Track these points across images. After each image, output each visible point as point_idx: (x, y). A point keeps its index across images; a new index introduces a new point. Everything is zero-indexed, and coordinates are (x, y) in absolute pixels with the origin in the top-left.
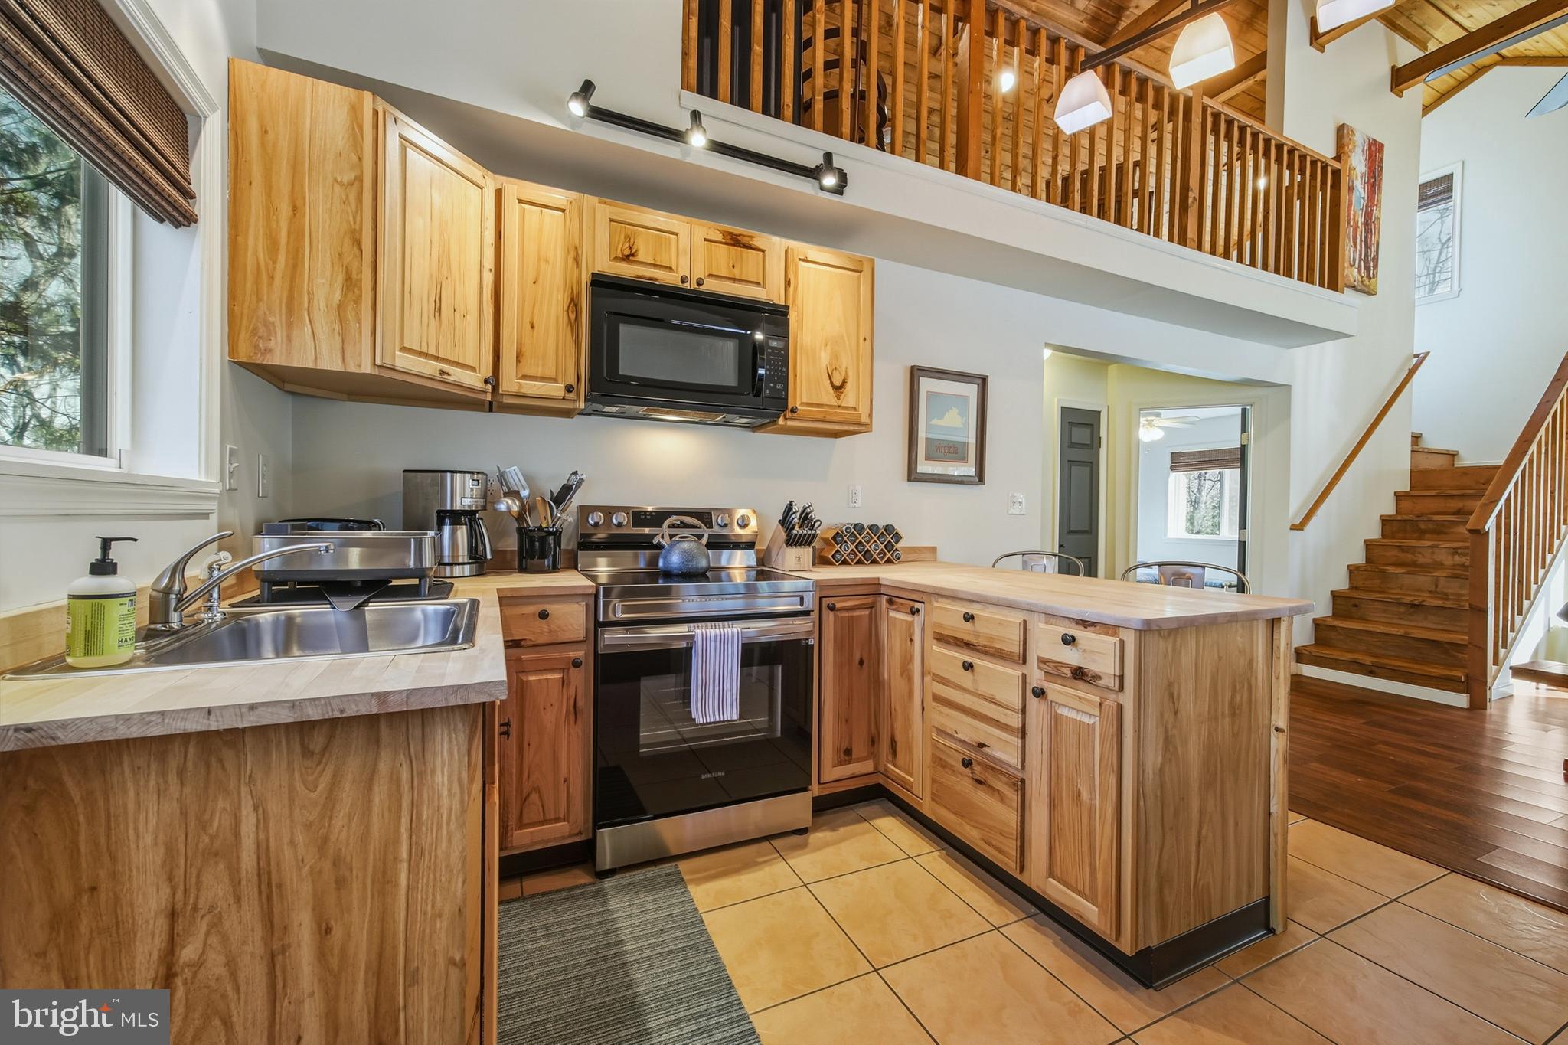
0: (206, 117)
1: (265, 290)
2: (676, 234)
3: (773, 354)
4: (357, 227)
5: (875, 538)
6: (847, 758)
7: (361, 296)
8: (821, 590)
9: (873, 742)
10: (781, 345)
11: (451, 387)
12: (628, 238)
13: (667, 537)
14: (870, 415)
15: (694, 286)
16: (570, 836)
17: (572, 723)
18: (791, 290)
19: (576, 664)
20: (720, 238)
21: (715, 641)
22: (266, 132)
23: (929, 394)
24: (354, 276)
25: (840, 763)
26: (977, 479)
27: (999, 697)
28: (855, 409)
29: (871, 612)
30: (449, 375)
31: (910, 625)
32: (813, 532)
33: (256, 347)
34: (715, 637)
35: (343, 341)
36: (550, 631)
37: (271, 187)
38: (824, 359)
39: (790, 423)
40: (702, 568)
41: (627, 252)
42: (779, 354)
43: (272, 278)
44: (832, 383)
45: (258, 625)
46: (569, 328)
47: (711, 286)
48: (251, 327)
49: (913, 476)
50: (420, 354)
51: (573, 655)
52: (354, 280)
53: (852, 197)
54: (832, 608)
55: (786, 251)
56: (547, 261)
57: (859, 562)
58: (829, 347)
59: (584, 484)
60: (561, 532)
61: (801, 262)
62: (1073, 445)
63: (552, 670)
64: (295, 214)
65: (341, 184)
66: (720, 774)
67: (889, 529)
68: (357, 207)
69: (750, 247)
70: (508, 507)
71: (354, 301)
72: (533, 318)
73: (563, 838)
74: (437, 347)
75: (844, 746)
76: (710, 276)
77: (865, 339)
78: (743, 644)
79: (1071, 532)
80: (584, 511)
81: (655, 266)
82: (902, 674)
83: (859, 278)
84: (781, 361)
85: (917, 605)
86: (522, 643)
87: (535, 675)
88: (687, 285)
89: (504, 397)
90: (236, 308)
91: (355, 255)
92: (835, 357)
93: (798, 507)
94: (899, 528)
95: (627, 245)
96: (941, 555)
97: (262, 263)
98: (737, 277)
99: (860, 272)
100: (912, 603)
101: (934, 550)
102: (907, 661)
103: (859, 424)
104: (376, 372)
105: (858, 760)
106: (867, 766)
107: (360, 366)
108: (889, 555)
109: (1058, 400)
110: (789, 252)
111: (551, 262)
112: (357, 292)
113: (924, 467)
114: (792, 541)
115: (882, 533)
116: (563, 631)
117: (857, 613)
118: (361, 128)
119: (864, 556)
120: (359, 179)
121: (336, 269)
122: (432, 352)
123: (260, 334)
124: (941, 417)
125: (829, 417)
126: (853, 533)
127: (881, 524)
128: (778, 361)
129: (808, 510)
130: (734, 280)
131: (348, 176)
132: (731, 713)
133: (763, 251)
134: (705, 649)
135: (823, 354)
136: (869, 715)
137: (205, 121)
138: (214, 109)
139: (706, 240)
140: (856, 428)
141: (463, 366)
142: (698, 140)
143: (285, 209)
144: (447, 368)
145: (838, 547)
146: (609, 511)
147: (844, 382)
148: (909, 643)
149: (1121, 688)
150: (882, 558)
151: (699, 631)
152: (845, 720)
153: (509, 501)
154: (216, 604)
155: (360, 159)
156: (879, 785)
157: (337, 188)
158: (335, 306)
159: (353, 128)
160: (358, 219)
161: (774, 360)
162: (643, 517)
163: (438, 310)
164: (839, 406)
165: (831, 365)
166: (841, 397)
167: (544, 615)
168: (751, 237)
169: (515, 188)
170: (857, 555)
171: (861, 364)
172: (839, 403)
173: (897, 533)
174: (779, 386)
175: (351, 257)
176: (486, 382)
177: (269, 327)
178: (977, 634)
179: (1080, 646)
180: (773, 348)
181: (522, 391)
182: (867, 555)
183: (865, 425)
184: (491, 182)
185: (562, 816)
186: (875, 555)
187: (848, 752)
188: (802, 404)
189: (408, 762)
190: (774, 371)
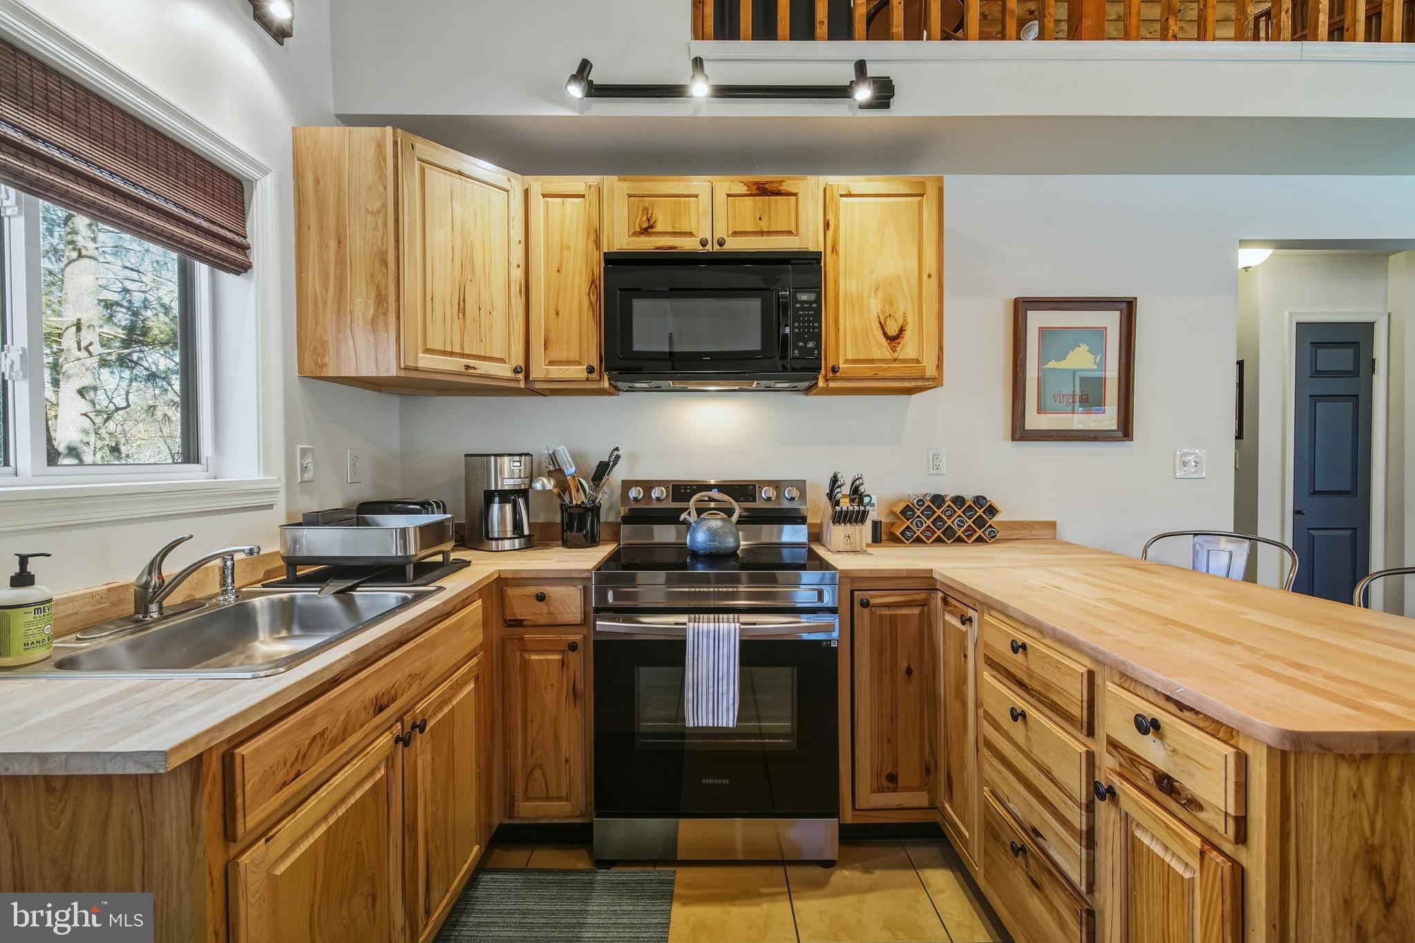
0: (256, 180)
1: (321, 314)
2: (696, 196)
3: (803, 309)
4: (384, 249)
5: (959, 512)
6: (890, 785)
7: (388, 308)
8: (852, 582)
9: (928, 771)
10: (813, 297)
11: (480, 379)
12: (646, 210)
13: (694, 513)
14: (940, 366)
15: (717, 247)
16: (572, 817)
17: (572, 706)
18: (830, 233)
19: (573, 647)
20: (744, 190)
21: (708, 637)
22: (318, 182)
23: (1043, 331)
24: (383, 292)
25: (880, 790)
26: (1120, 434)
27: (1056, 773)
28: (917, 361)
29: (923, 611)
30: (474, 368)
31: (964, 636)
32: (862, 508)
33: (316, 362)
34: (708, 632)
35: (376, 351)
36: (550, 613)
37: (322, 227)
38: (875, 306)
39: (832, 385)
40: (732, 547)
41: (645, 225)
42: (810, 308)
43: (325, 303)
44: (885, 334)
45: (254, 608)
46: (591, 309)
47: (734, 245)
48: (312, 346)
49: (1020, 433)
50: (444, 353)
51: (571, 638)
52: (383, 296)
53: (900, 108)
54: (865, 604)
55: (825, 189)
56: (569, 248)
57: (939, 540)
58: (880, 293)
59: (620, 460)
60: (599, 508)
61: (844, 199)
62: (1317, 374)
63: (553, 652)
64: (339, 247)
65: (372, 213)
66: (724, 781)
67: (979, 500)
68: (384, 231)
69: (779, 193)
70: (543, 485)
71: (383, 313)
72: (557, 306)
73: (566, 817)
74: (462, 345)
75: (888, 770)
76: (735, 234)
77: (930, 276)
78: (741, 642)
79: (1315, 493)
80: (627, 485)
81: (674, 234)
82: (957, 697)
83: (920, 205)
84: (812, 315)
85: (971, 613)
86: (525, 623)
87: (538, 654)
88: (709, 248)
89: (536, 383)
90: (302, 332)
91: (383, 274)
92: (890, 301)
93: (846, 480)
94: (993, 499)
95: (645, 218)
96: (1064, 532)
97: (318, 294)
98: (765, 230)
99: (922, 195)
100: (964, 608)
101: (1052, 525)
102: (962, 681)
103: (923, 379)
104: (403, 374)
105: (907, 789)
106: (922, 799)
107: (388, 370)
108: (980, 532)
109: (1291, 315)
110: (827, 190)
111: (573, 249)
112: (385, 306)
113: (1034, 421)
114: (841, 518)
115: (970, 506)
116: (562, 613)
117: (904, 611)
118: (385, 159)
119: (943, 533)
120: (385, 205)
121: (369, 288)
122: (457, 349)
123: (318, 352)
124: (1061, 358)
125: (881, 374)
126: (928, 506)
127: (969, 494)
128: (808, 316)
129: (858, 482)
130: (761, 233)
131: (375, 206)
132: (728, 719)
133: (795, 195)
134: (697, 646)
135: (873, 302)
136: (922, 740)
137: (256, 183)
138: (265, 172)
139: (728, 195)
140: (920, 383)
141: (491, 359)
142: (700, 89)
143: (333, 244)
144: (472, 362)
145: (908, 523)
146: (648, 486)
147: (902, 330)
148: (963, 658)
149: (1242, 837)
150: (969, 537)
151: (691, 625)
152: (887, 738)
153: (545, 480)
154: (230, 588)
155: (385, 188)
156: (937, 824)
157: (369, 217)
158: (370, 321)
159: (380, 162)
160: (385, 241)
161: (804, 316)
162: (683, 491)
163: (462, 311)
164: (895, 360)
165: (883, 312)
166: (898, 349)
167: (541, 598)
168: (781, 182)
169: (538, 184)
170: (935, 532)
171: (924, 306)
172: (895, 355)
173: (991, 506)
174: (810, 345)
175: (381, 275)
176: (516, 371)
177: (324, 344)
178: (1030, 673)
179: (1167, 740)
180: (803, 302)
181: (550, 376)
182: (948, 532)
183: (933, 379)
184: (516, 183)
185: (565, 796)
186: (959, 533)
187: (892, 778)
188: (847, 361)
189: (139, 810)
190: (804, 328)
